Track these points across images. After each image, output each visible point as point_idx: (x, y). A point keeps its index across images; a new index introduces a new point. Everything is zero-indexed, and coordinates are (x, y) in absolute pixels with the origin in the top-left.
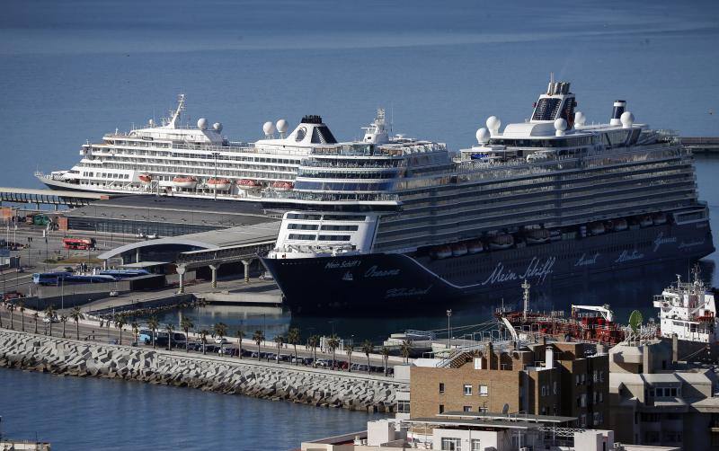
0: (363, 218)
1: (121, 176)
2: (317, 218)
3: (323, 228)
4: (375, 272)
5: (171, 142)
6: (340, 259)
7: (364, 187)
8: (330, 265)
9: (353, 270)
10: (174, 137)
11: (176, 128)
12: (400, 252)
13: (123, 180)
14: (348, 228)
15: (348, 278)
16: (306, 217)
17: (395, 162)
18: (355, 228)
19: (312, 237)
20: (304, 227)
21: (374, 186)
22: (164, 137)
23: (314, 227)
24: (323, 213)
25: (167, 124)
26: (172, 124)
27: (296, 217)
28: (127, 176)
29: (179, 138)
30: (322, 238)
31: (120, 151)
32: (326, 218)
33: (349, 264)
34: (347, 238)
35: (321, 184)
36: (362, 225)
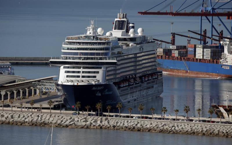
0: (101, 68)
2: (80, 68)
3: (83, 72)
4: (106, 92)
7: (98, 54)
8: (94, 88)
9: (101, 91)
14: (94, 72)
15: (99, 94)
16: (74, 68)
17: (108, 43)
18: (98, 72)
19: (78, 77)
20: (74, 72)
21: (102, 54)
23: (79, 72)
24: (82, 66)
27: (68, 67)
30: (83, 77)
32: (84, 68)
33: (100, 88)
34: (95, 77)
35: (78, 53)
36: (101, 71)
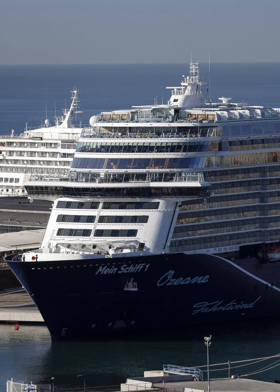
0: (156, 206)
1: (12, 180)
2: (94, 206)
3: (102, 219)
4: (171, 279)
5: (60, 142)
6: (118, 261)
7: (159, 163)
8: (103, 270)
9: (137, 277)
10: (65, 137)
11: (69, 127)
12: (211, 251)
13: (13, 184)
14: (134, 219)
15: (131, 287)
16: (81, 206)
17: (204, 130)
18: (144, 219)
19: (86, 233)
20: (77, 219)
21: (173, 163)
22: (56, 136)
23: (90, 219)
24: (101, 201)
25: (61, 123)
26: (65, 123)
27: (68, 205)
28: (17, 180)
29: (71, 137)
30: (99, 233)
31: (11, 153)
32: (107, 206)
33: (132, 269)
34: (133, 233)
35: (102, 160)
36: (154, 216)
